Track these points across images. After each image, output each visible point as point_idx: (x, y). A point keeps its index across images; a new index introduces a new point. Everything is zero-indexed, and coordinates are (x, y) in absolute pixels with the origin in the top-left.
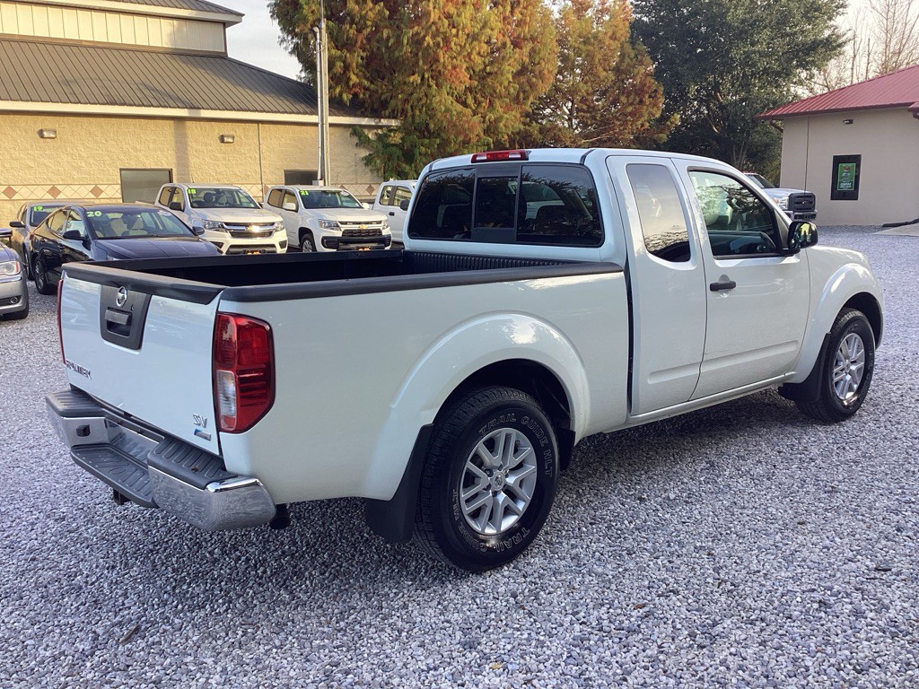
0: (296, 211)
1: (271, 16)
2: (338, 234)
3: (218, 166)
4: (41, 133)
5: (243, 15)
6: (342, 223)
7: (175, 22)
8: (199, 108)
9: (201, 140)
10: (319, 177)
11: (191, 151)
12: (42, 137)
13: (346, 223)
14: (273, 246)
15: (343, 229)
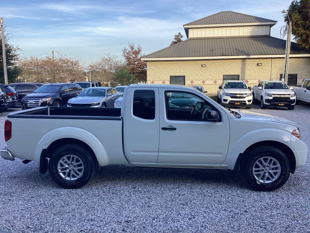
0: (262, 89)
1: (285, 21)
2: (271, 98)
3: (255, 73)
4: (202, 65)
5: (277, 22)
6: (273, 94)
7: (253, 27)
8: (250, 55)
9: (250, 65)
10: (283, 77)
11: (246, 69)
12: (202, 66)
13: (275, 94)
14: (245, 101)
15: (273, 97)
